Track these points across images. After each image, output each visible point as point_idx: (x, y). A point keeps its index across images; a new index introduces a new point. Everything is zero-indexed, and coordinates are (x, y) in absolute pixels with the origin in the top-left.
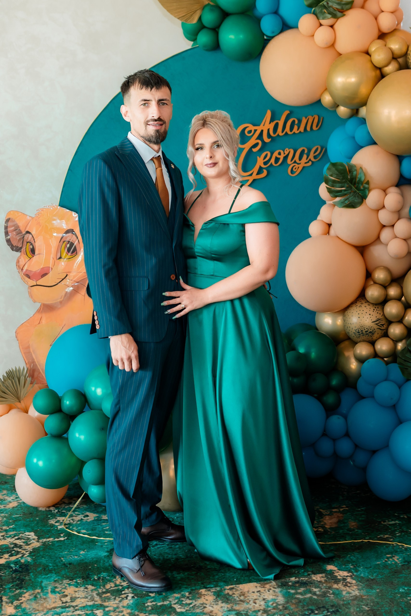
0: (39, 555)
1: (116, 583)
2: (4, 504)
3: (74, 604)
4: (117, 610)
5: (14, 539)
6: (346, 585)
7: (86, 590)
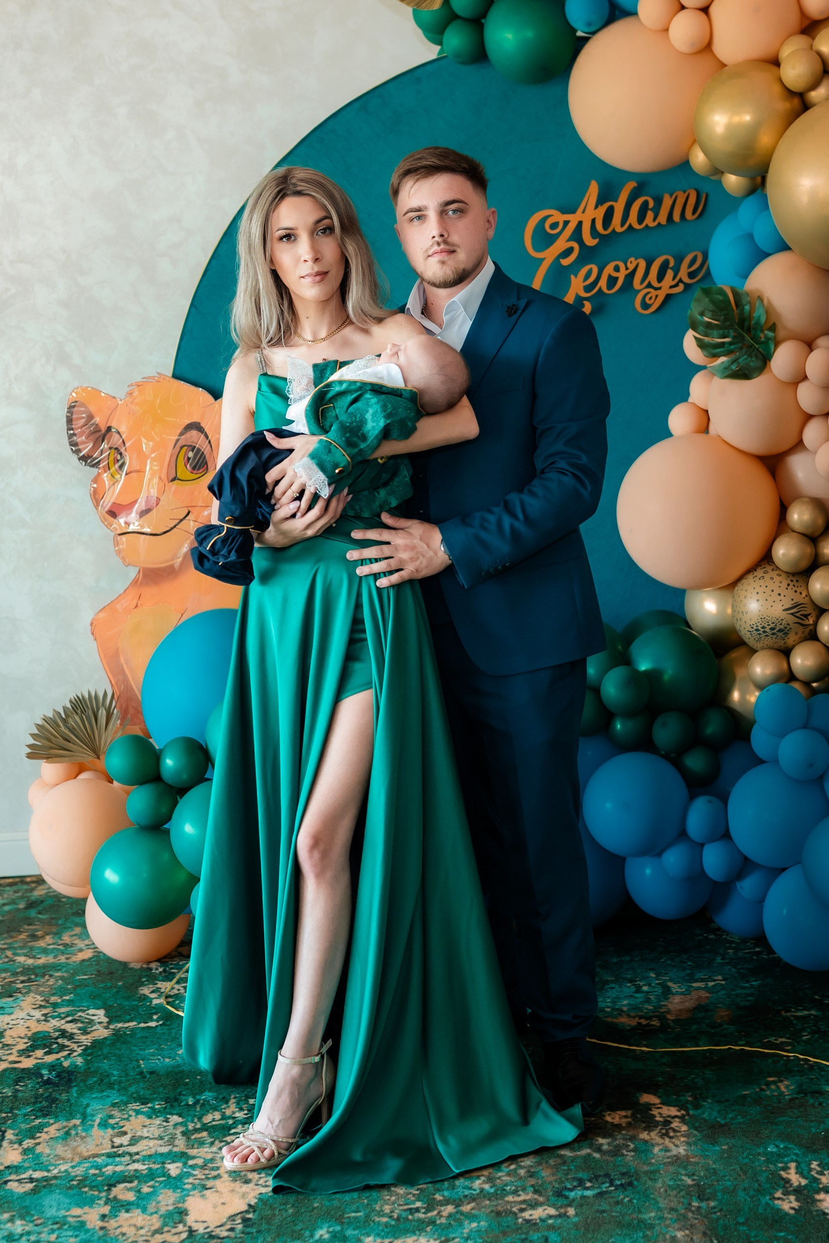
0: (100, 1053)
1: (224, 1113)
2: (68, 954)
3: (133, 1149)
4: (211, 1165)
5: (63, 1022)
6: (667, 1134)
7: (165, 1124)
